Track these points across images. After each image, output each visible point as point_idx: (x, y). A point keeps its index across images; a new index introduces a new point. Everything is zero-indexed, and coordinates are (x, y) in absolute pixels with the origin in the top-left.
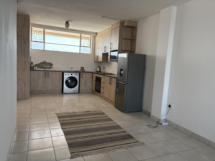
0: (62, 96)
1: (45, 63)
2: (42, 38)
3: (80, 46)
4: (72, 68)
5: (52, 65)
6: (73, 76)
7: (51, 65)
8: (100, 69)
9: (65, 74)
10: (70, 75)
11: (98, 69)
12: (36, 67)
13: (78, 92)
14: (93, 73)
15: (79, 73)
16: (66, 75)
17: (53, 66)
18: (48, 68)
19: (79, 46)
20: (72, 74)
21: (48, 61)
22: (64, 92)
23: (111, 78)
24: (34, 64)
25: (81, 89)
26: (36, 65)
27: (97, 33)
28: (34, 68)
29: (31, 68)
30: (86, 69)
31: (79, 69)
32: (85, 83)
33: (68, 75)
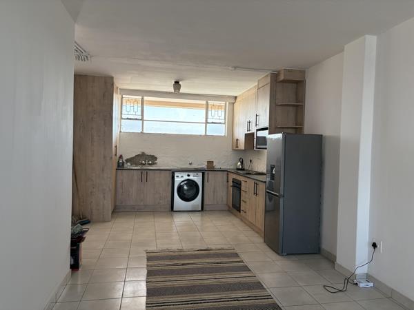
0: (172, 216)
1: (143, 155)
2: (140, 113)
3: (207, 123)
4: (190, 164)
5: (156, 158)
6: (191, 177)
7: (154, 158)
8: (242, 163)
9: (176, 174)
10: (186, 177)
11: (239, 163)
12: (129, 164)
13: (200, 209)
14: (227, 171)
15: (201, 174)
16: (178, 177)
17: (158, 161)
18: (149, 164)
19: (204, 121)
20: (188, 176)
21: (148, 152)
22: (175, 209)
23: (256, 182)
24: (125, 158)
25: (205, 203)
26: (128, 161)
27: (236, 97)
28: (125, 165)
29: (118, 166)
30: (217, 165)
31: (204, 166)
32: (214, 192)
33: (182, 177)
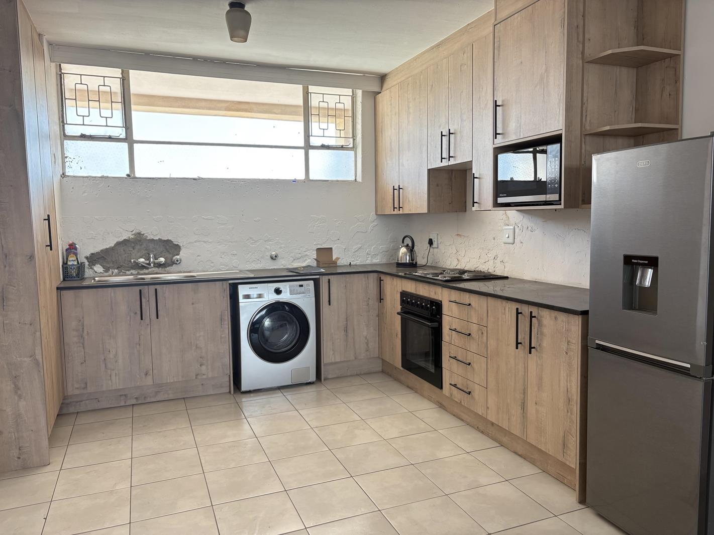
1: (138, 241)
3: (308, 147)
4: (274, 258)
5: (177, 248)
6: (285, 297)
7: (171, 248)
8: (411, 249)
9: (243, 290)
10: (270, 297)
11: (403, 250)
12: (98, 268)
13: (313, 378)
14: (379, 274)
15: (312, 282)
16: (247, 297)
17: (183, 255)
18: (159, 265)
19: (302, 144)
20: (278, 291)
21: (153, 232)
22: (245, 386)
24: (85, 250)
25: (325, 360)
26: (93, 259)
27: (383, 78)
28: (88, 273)
30: (343, 257)
31: (309, 260)
32: (346, 330)
33: (260, 296)
